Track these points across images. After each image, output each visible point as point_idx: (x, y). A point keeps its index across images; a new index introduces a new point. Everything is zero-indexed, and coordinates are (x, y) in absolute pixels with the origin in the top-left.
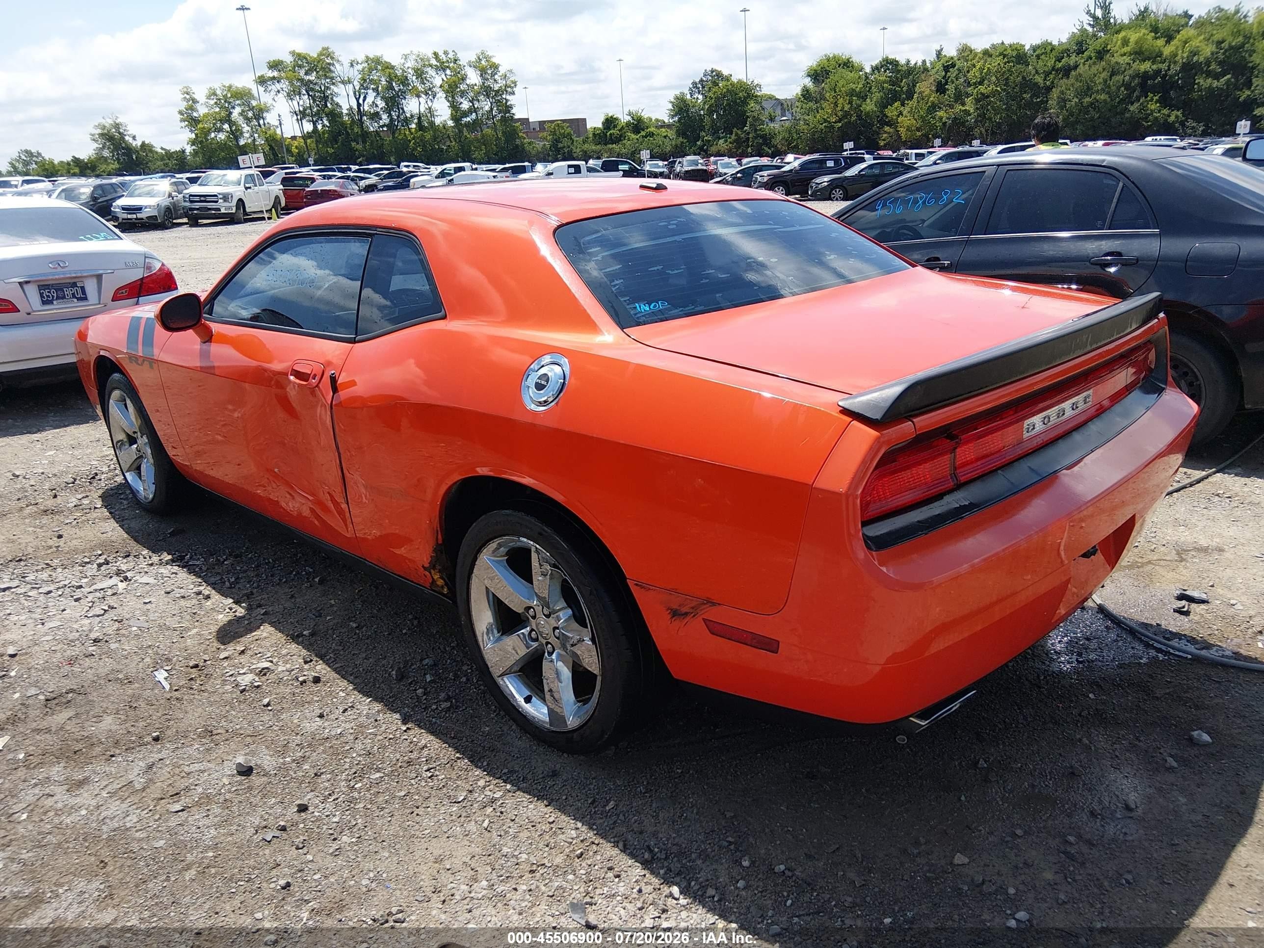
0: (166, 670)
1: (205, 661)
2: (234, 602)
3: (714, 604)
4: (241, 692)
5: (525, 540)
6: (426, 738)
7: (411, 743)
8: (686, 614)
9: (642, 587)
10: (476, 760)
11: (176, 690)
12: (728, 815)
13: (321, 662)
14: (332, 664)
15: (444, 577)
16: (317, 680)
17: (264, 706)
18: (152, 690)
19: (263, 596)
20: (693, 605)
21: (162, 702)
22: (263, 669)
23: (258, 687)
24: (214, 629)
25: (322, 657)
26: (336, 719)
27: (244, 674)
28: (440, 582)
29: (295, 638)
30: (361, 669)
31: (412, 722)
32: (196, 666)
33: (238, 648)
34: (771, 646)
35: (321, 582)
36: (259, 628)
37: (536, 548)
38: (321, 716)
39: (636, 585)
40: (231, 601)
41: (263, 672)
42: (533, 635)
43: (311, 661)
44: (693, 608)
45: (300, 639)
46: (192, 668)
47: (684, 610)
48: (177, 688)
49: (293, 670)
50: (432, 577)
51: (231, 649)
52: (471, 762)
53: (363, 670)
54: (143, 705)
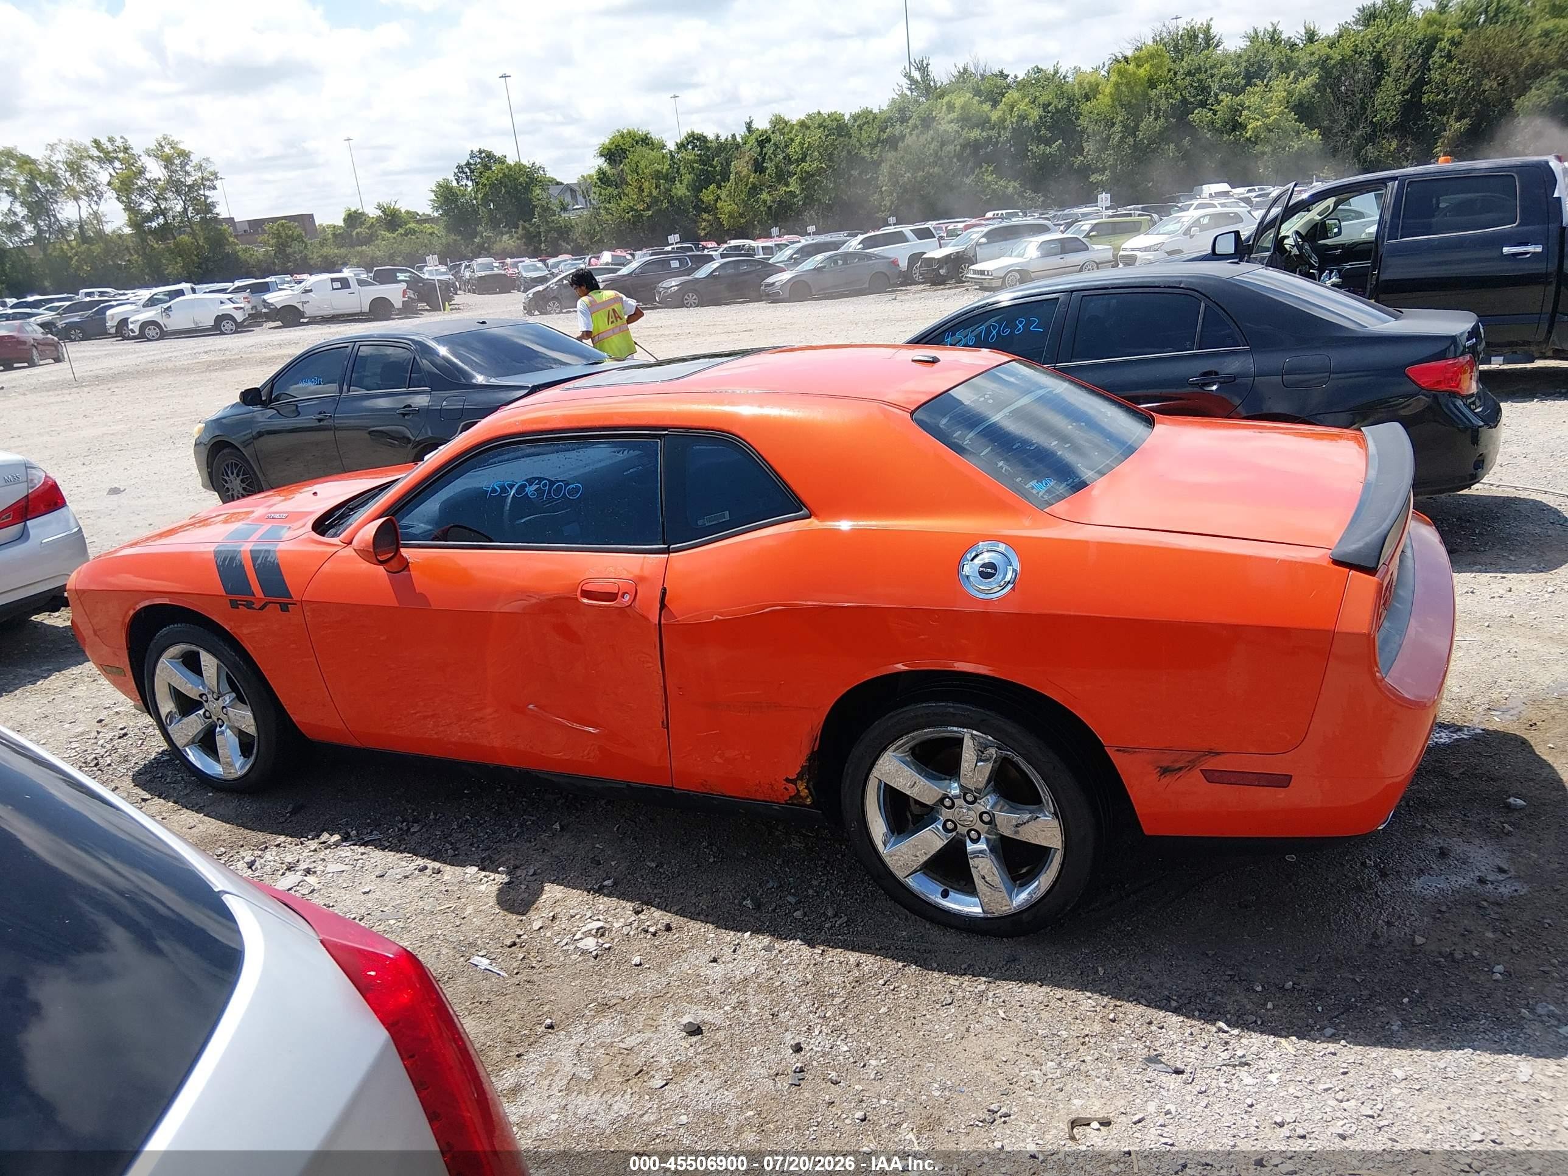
0: (482, 956)
1: (519, 936)
2: (480, 869)
3: (1218, 754)
4: (595, 958)
5: (955, 729)
6: (853, 957)
7: (841, 963)
8: (1180, 769)
9: (1124, 752)
10: (925, 964)
11: (517, 973)
12: (1210, 953)
13: (653, 909)
14: (667, 909)
15: (811, 786)
16: (668, 928)
17: (636, 965)
18: (487, 979)
19: (506, 856)
20: (1188, 759)
21: (512, 989)
22: (598, 929)
23: (610, 948)
24: (492, 901)
25: (648, 903)
26: (734, 959)
27: (581, 939)
28: (804, 792)
29: (600, 891)
30: (704, 907)
31: (819, 944)
32: (514, 944)
33: (543, 915)
34: (1283, 781)
35: (562, 828)
36: (543, 890)
37: (972, 735)
38: (715, 960)
39: (1118, 750)
40: (476, 869)
41: (601, 932)
42: (950, 825)
43: (643, 910)
44: (1189, 762)
45: (605, 891)
46: (510, 947)
47: (1178, 766)
48: (516, 971)
49: (631, 924)
50: (797, 789)
51: (536, 919)
52: (920, 966)
53: (708, 907)
54: (493, 998)
